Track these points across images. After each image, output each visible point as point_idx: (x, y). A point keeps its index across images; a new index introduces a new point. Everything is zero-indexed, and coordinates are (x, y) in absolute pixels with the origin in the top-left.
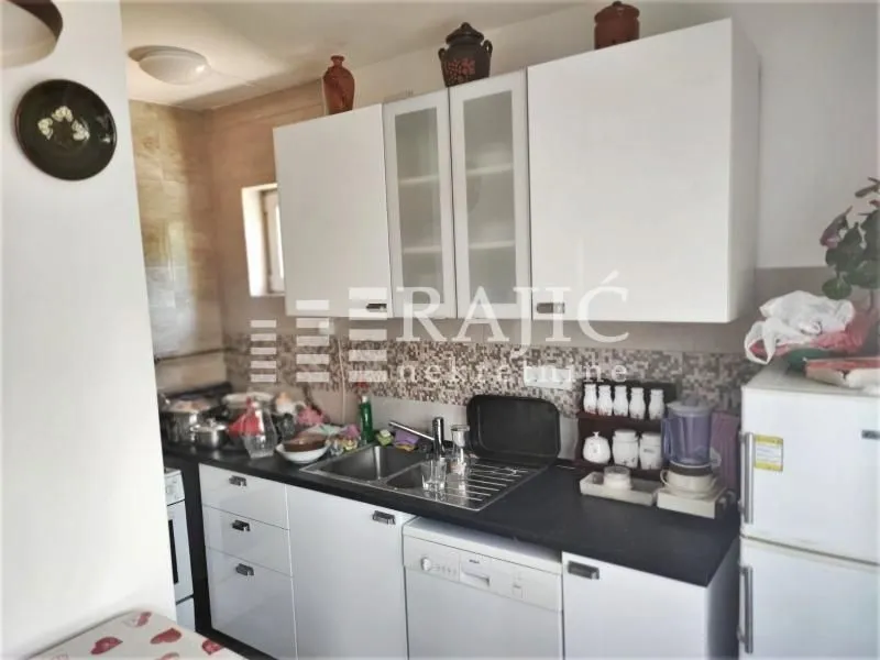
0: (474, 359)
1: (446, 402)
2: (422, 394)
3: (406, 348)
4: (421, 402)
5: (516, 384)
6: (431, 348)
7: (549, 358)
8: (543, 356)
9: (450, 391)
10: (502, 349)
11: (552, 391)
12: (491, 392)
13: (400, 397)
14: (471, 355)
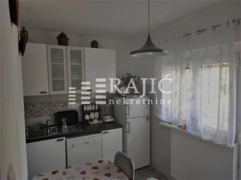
0: (54, 104)
3: (31, 104)
5: (66, 108)
12: (59, 111)
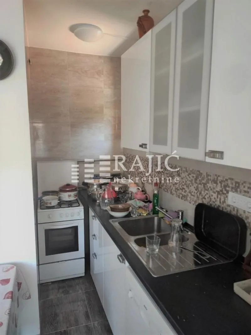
0: (205, 181)
1: (190, 203)
2: (181, 196)
4: (180, 199)
5: (224, 202)
6: (187, 171)
7: (244, 189)
8: (241, 187)
9: (192, 197)
10: (219, 178)
11: (244, 212)
12: (211, 203)
13: (173, 195)
14: (203, 179)
